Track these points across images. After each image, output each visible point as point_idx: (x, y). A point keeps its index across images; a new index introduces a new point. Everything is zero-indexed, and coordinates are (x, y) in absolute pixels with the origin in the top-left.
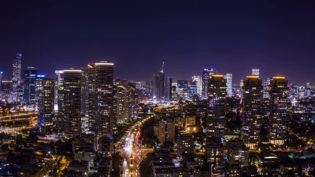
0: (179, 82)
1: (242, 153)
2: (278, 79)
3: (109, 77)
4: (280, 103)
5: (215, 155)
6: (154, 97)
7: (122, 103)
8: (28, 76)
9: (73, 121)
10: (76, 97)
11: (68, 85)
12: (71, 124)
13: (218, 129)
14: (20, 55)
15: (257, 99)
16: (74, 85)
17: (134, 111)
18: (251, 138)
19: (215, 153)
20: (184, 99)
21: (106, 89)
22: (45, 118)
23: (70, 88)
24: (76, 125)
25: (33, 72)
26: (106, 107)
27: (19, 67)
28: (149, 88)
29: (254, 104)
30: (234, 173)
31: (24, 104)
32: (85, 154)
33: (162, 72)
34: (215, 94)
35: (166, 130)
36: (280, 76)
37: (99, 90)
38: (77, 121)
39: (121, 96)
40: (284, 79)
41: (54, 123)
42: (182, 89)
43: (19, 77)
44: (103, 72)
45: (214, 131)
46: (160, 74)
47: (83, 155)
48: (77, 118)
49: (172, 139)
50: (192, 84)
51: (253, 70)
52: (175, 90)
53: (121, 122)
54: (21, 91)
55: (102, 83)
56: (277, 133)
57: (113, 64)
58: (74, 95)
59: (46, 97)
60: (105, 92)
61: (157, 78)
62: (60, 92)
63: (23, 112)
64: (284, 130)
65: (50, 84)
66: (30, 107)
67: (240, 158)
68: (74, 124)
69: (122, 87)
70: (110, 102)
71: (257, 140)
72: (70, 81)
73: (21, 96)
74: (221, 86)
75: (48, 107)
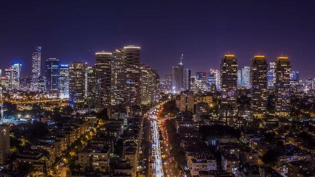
0: (198, 74)
1: (248, 113)
2: (281, 59)
3: (136, 59)
4: (283, 80)
5: (226, 115)
6: (174, 88)
7: (146, 85)
8: (50, 67)
9: (105, 97)
10: (107, 76)
11: (100, 65)
12: (102, 99)
13: (230, 101)
14: (40, 48)
15: (263, 75)
16: (105, 65)
17: (156, 95)
18: (259, 109)
19: (227, 114)
20: (203, 91)
21: (134, 69)
22: (77, 96)
23: (102, 68)
24: (107, 101)
25: (55, 63)
26: (134, 84)
27: (39, 59)
28: (168, 82)
29: (261, 79)
30: (240, 123)
31: (46, 93)
32: (120, 115)
33: (181, 64)
34: (227, 70)
35: (186, 102)
36: (283, 56)
37: (128, 70)
38: (108, 97)
39: (145, 79)
40: (287, 59)
41: (85, 100)
42: (200, 81)
43: (39, 69)
44: (131, 54)
45: (227, 102)
46: (179, 66)
47: (119, 115)
48: (108, 94)
49: (192, 109)
50: (211, 76)
51: (270, 63)
52: (193, 81)
53: (145, 103)
54: (43, 81)
55: (131, 63)
56: (282, 107)
57: (139, 48)
58: (105, 75)
59: (78, 78)
60: (133, 71)
61: (176, 69)
62: (89, 75)
63: (48, 99)
64: (288, 103)
65: (81, 67)
66: (53, 96)
67: (247, 117)
68: (105, 99)
69: (146, 71)
70: (137, 80)
71: (264, 111)
72: (102, 62)
73: (42, 86)
74: (232, 64)
75: (80, 86)
